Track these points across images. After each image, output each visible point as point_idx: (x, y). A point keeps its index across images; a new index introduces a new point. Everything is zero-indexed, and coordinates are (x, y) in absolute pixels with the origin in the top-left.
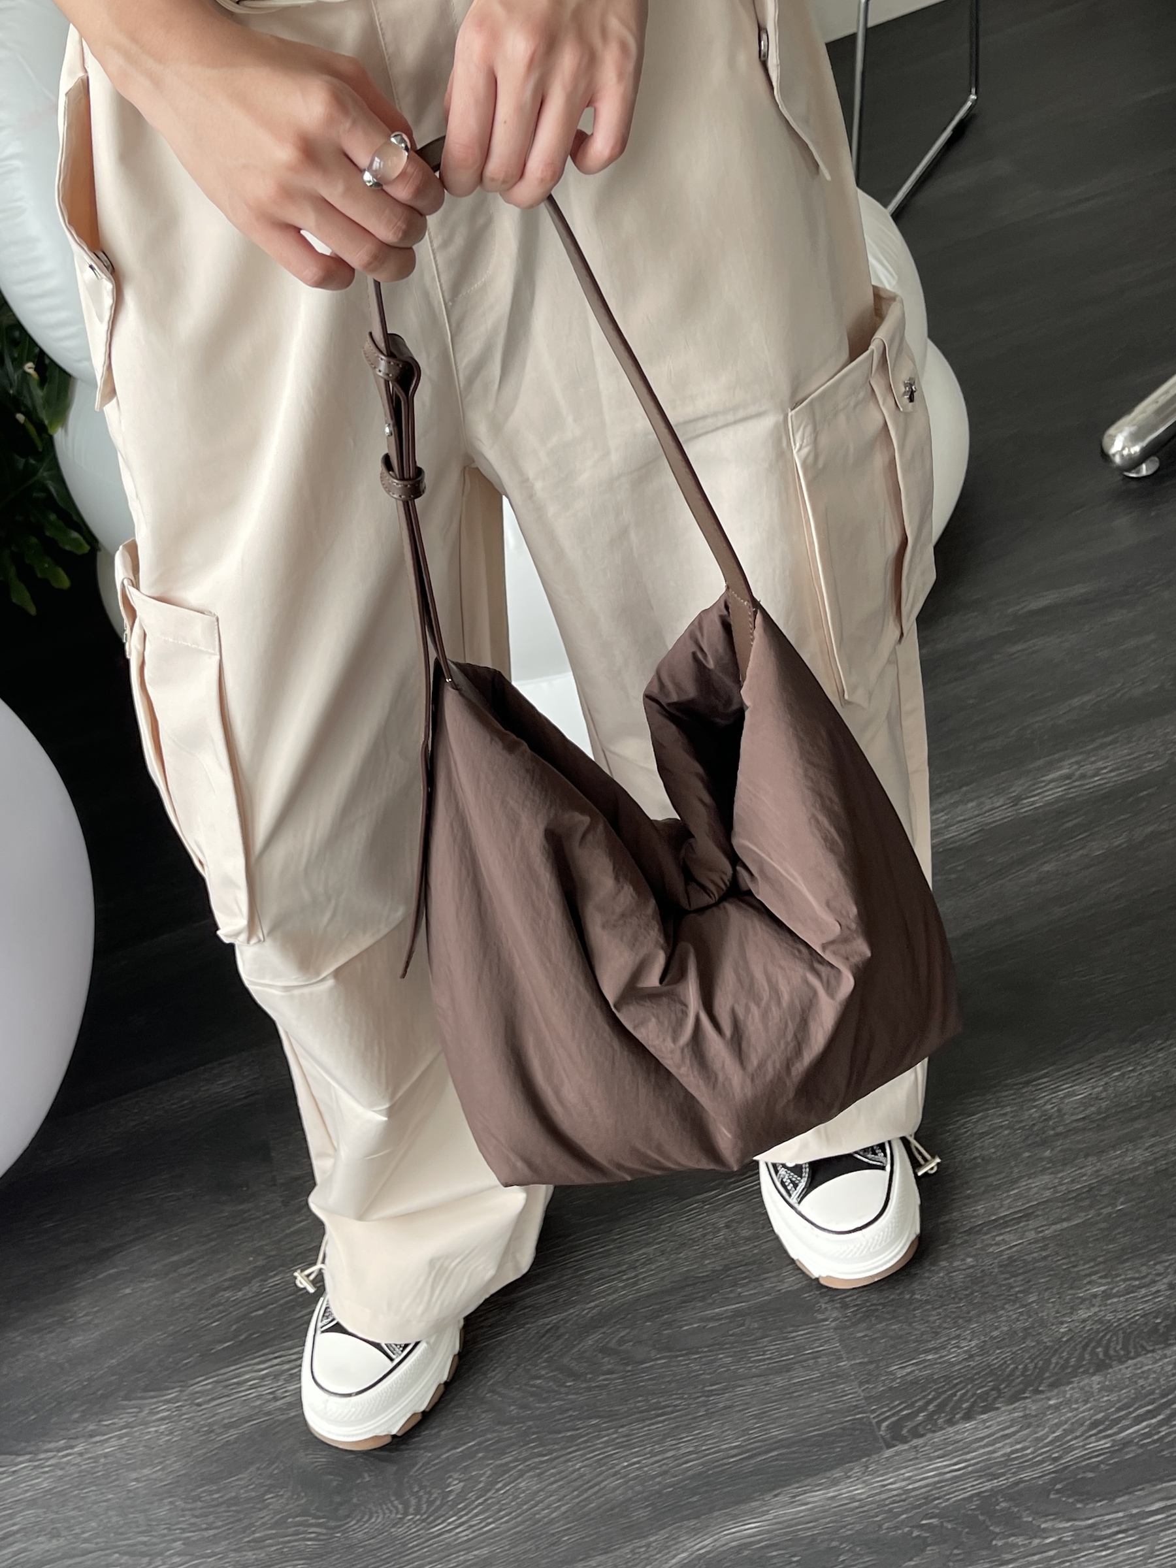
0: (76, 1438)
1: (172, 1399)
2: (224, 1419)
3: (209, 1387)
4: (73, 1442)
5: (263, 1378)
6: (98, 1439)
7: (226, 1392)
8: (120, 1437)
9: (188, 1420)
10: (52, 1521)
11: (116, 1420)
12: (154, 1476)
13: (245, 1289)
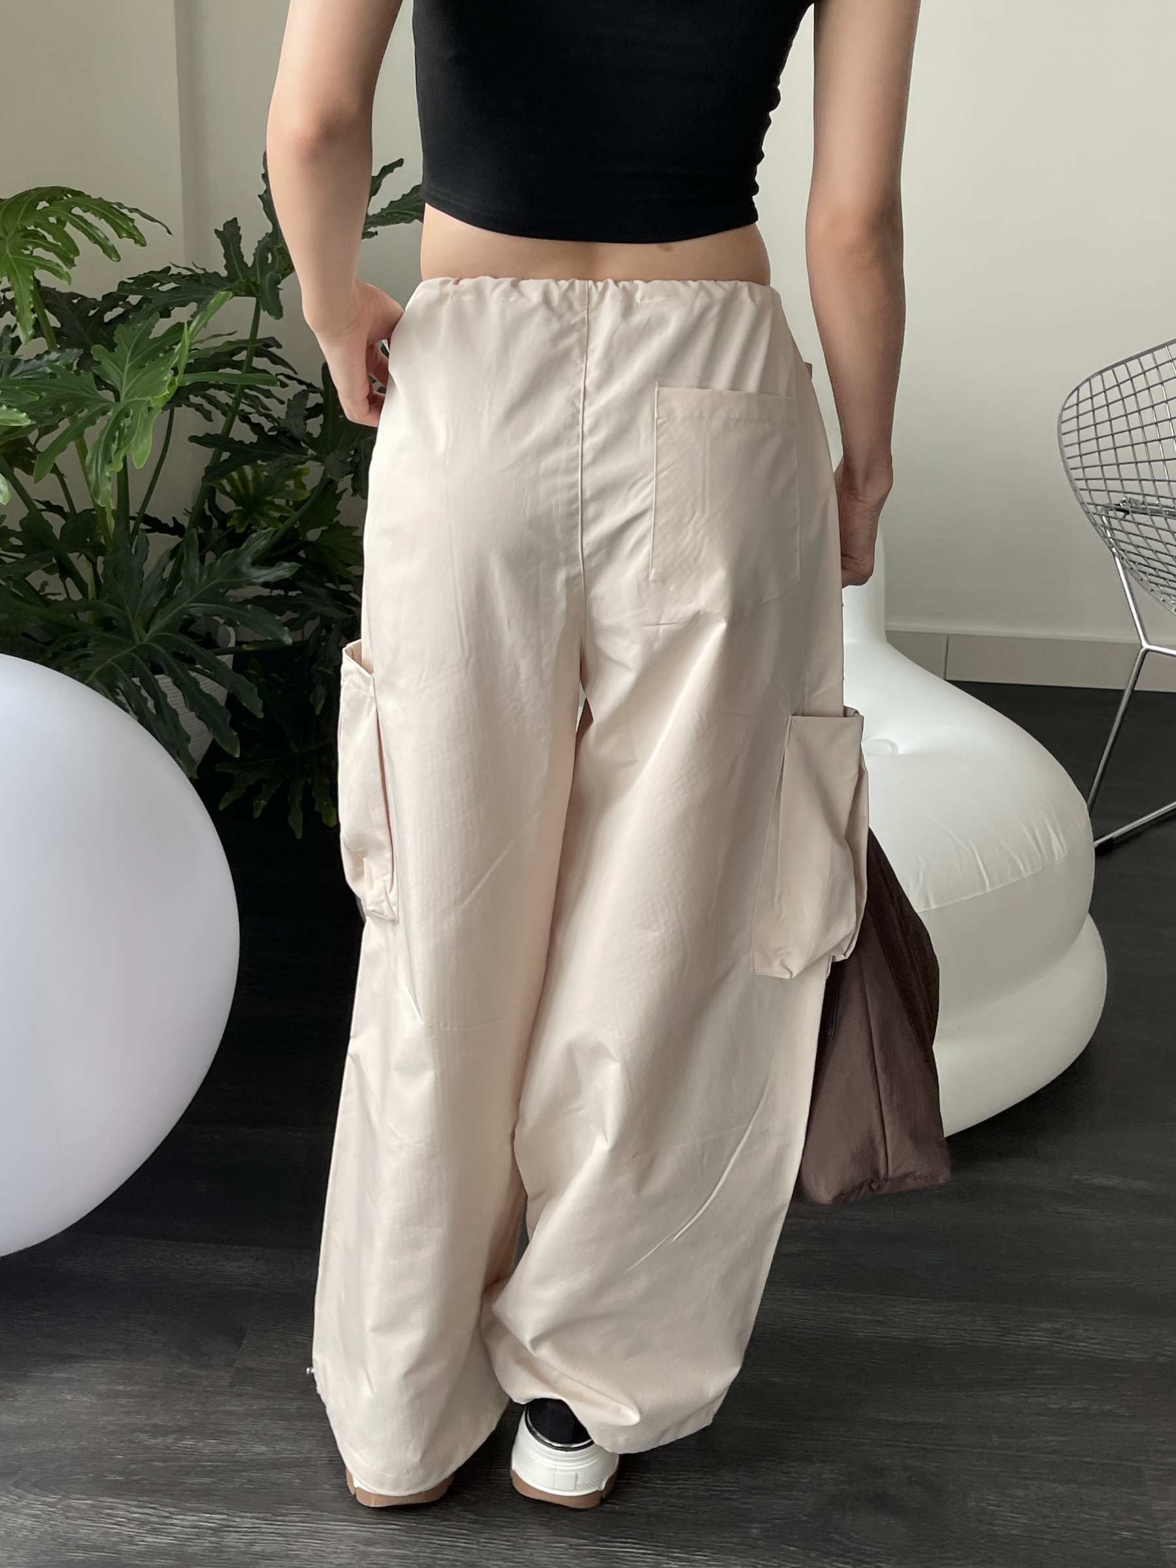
1: (49, 1502)
2: (81, 1539)
3: (85, 1506)
7: (96, 1517)
9: (52, 1527)
13: (160, 1440)
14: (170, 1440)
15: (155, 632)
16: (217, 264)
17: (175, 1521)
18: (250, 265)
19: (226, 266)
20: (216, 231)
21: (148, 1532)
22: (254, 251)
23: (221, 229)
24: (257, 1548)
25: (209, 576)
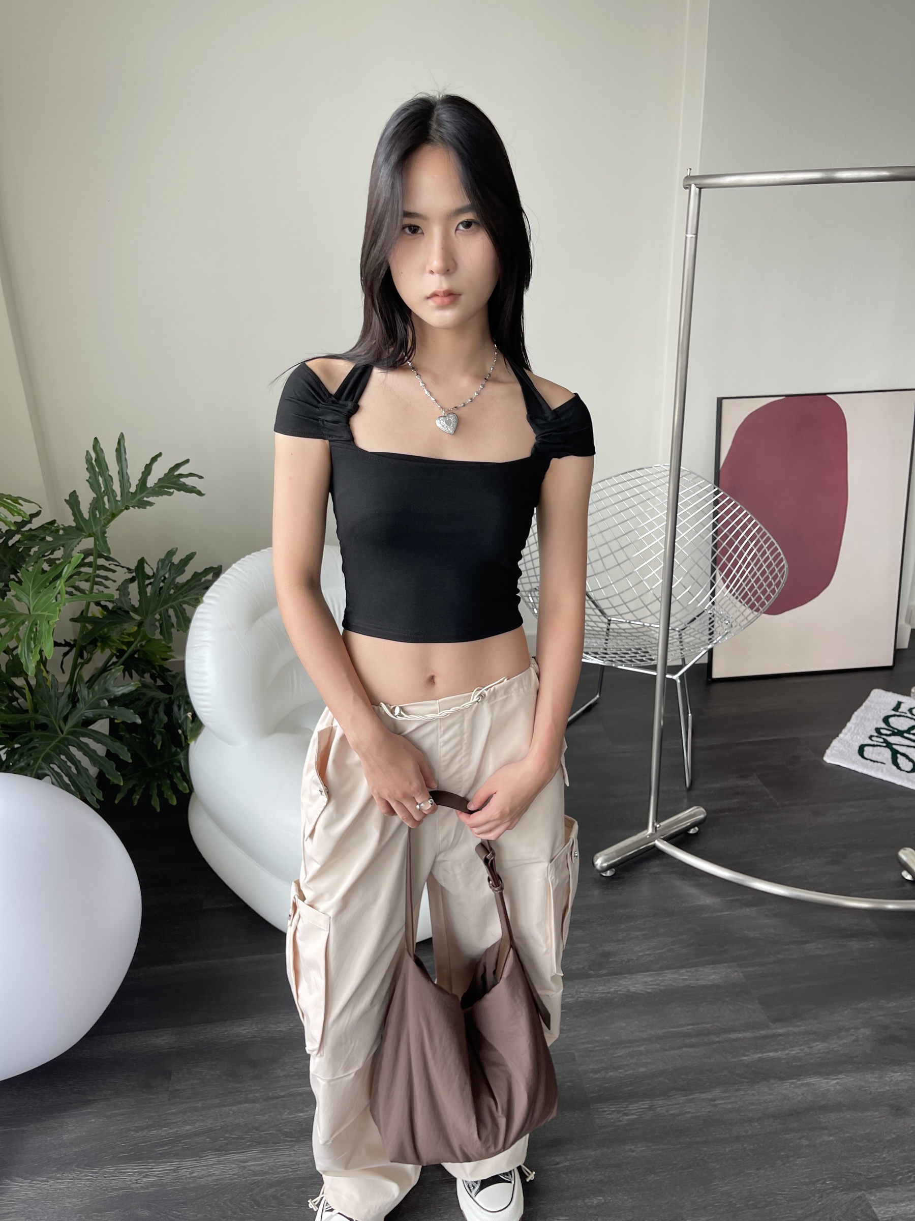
0: (51, 1178)
1: (95, 1172)
2: (113, 1186)
3: (112, 1171)
4: (49, 1180)
5: (135, 1173)
6: (59, 1181)
7: (118, 1175)
8: (69, 1183)
9: (99, 1183)
10: (29, 1212)
11: (69, 1175)
12: (77, 1203)
13: (140, 1133)
14: (145, 1132)
15: (69, 728)
16: (70, 521)
17: (155, 1169)
18: (87, 518)
19: (74, 521)
20: (65, 500)
21: (144, 1177)
22: (88, 510)
23: (68, 498)
24: (195, 1174)
25: (93, 695)
